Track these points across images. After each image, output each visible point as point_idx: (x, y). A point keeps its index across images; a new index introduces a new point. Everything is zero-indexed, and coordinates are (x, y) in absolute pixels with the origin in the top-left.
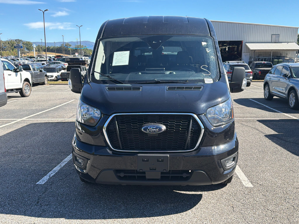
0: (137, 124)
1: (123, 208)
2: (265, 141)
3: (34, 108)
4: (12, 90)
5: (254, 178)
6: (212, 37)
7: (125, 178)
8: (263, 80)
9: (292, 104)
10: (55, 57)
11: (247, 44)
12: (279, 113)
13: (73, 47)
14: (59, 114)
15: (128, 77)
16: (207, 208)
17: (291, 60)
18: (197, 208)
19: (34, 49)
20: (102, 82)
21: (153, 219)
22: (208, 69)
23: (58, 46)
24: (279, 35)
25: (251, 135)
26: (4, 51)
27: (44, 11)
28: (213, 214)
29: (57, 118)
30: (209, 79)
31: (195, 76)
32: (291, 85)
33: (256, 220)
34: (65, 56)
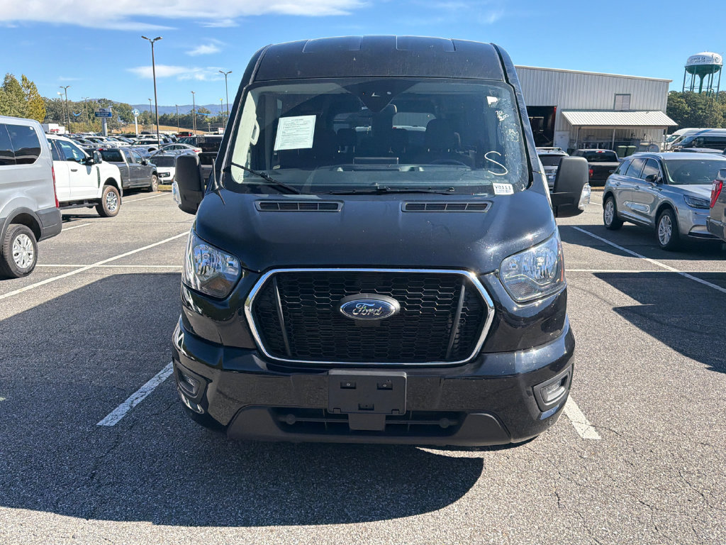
0: (328, 295)
1: (295, 495)
2: (615, 323)
3: (121, 242)
4: (80, 203)
5: (599, 414)
6: (509, 84)
7: (297, 427)
8: (603, 188)
9: (665, 240)
10: (177, 136)
11: (565, 113)
12: (637, 257)
13: (213, 116)
14: (173, 255)
15: (310, 177)
16: (496, 499)
17: (653, 147)
18: (472, 499)
19: (136, 118)
20: (249, 189)
21: (366, 530)
22: (502, 159)
23: (185, 113)
24: (630, 95)
25: (584, 309)
26: (76, 123)
27: (152, 41)
28: (510, 515)
29: (167, 264)
30: (504, 185)
31: (471, 178)
32: (663, 198)
33: (616, 533)
34: (197, 133)
